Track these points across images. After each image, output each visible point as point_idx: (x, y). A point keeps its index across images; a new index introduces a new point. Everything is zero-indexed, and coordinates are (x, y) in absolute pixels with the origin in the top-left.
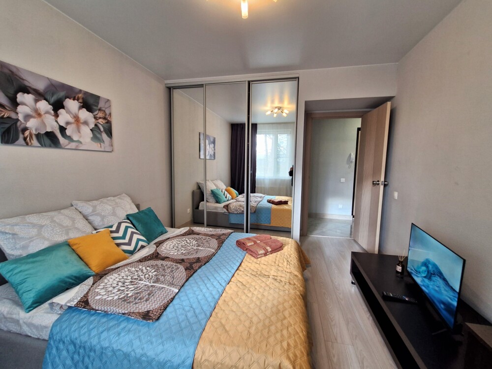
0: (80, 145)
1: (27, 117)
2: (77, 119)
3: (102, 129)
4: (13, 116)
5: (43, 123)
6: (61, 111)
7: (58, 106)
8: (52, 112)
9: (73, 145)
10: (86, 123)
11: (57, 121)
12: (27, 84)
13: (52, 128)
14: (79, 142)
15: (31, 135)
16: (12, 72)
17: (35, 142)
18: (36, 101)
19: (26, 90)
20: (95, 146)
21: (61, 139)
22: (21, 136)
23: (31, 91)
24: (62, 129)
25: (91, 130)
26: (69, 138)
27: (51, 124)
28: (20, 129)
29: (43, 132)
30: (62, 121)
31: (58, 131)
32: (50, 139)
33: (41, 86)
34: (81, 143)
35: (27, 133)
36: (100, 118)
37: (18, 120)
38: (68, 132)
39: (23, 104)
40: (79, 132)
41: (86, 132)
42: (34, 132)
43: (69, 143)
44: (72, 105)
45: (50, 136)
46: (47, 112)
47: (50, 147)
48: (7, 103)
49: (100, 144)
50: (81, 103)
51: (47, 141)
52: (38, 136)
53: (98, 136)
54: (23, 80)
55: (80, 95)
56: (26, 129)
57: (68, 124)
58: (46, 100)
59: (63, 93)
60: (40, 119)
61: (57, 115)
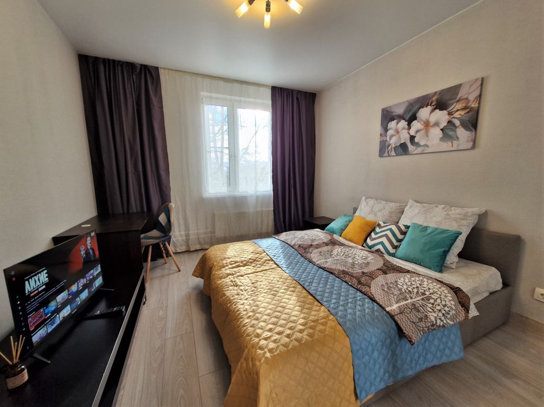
0: (426, 148)
1: (392, 136)
3: (457, 123)
4: (385, 139)
5: (400, 139)
6: (415, 122)
8: (407, 126)
9: (419, 150)
11: (409, 133)
12: (394, 114)
13: (405, 139)
14: (426, 146)
15: (391, 148)
16: (387, 111)
17: (393, 153)
18: (398, 123)
19: (392, 119)
20: (446, 146)
21: (411, 147)
22: (387, 150)
23: (396, 117)
25: (441, 130)
26: (417, 145)
27: (404, 137)
28: (387, 146)
29: (398, 145)
30: (412, 132)
31: (409, 141)
32: (403, 149)
33: (401, 111)
36: (458, 110)
37: (387, 140)
38: (416, 140)
39: (390, 129)
40: (427, 136)
41: (436, 133)
42: (393, 146)
43: (416, 149)
44: (424, 113)
45: (403, 146)
46: (404, 128)
47: (402, 155)
48: (383, 132)
49: (452, 142)
50: (434, 106)
51: (400, 150)
52: (395, 148)
53: (451, 133)
54: (392, 112)
55: (434, 98)
56: (390, 145)
57: (417, 132)
58: (404, 119)
59: (417, 107)
60: (398, 136)
61: (409, 128)
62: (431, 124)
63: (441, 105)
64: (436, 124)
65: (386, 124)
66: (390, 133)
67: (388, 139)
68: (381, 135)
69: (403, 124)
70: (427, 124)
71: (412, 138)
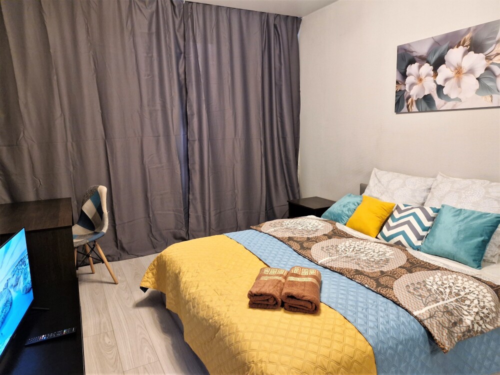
0: (459, 103)
1: (412, 85)
4: (403, 89)
5: (423, 88)
6: (442, 67)
7: (439, 62)
8: (432, 73)
9: (449, 105)
11: (435, 82)
12: (415, 54)
13: (430, 90)
14: (457, 99)
15: (412, 102)
16: (405, 50)
17: (414, 108)
18: (420, 67)
19: (412, 61)
20: (484, 100)
21: (438, 101)
22: (406, 104)
23: (417, 59)
25: (477, 79)
26: (447, 98)
27: (429, 87)
28: (405, 98)
29: (421, 97)
30: (440, 80)
31: (435, 92)
32: (427, 103)
33: (422, 50)
34: (460, 100)
35: (410, 101)
37: (405, 90)
38: (445, 91)
39: (410, 75)
40: (459, 87)
41: (470, 83)
42: (415, 99)
43: (445, 104)
44: (455, 55)
45: (428, 99)
46: (428, 75)
47: (426, 111)
48: (400, 79)
49: (491, 97)
50: (467, 46)
51: (424, 105)
52: (417, 101)
53: (490, 84)
54: (412, 52)
55: (468, 36)
56: (409, 97)
57: (446, 80)
58: (428, 62)
59: (445, 46)
60: (420, 84)
61: (436, 75)
62: (465, 71)
63: (476, 46)
64: (471, 71)
65: (404, 68)
66: (409, 80)
67: (407, 89)
68: (397, 82)
69: (427, 68)
70: (459, 71)
71: (440, 88)
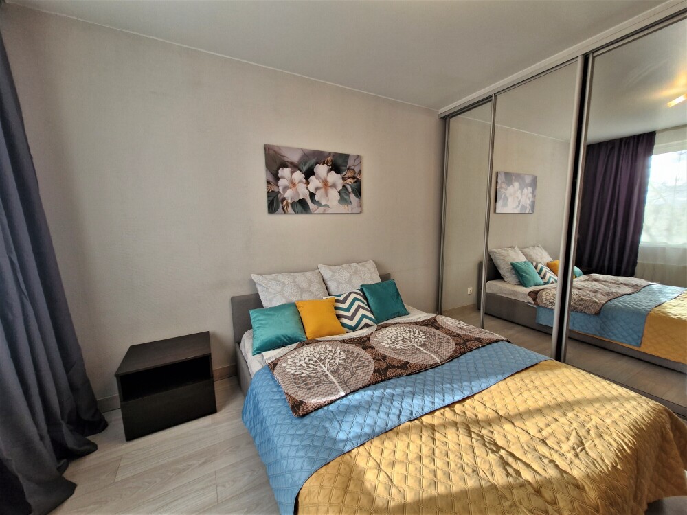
0: (328, 209)
1: (286, 188)
2: (325, 183)
3: (350, 190)
4: (276, 190)
5: (297, 193)
6: (312, 178)
7: (309, 173)
8: (304, 180)
9: (321, 209)
10: (334, 186)
11: (307, 189)
12: (286, 159)
13: (304, 196)
14: (326, 206)
15: (287, 203)
16: (275, 152)
17: (290, 210)
18: (292, 173)
19: (284, 165)
20: (343, 208)
22: (281, 206)
23: (289, 165)
24: (312, 195)
25: (339, 192)
26: (318, 203)
27: (303, 192)
28: (280, 200)
29: (296, 200)
30: (312, 188)
31: (309, 198)
32: (302, 206)
33: (295, 158)
34: (328, 207)
35: (285, 203)
36: (349, 178)
37: (279, 192)
38: (317, 198)
39: (283, 178)
40: (327, 196)
41: (334, 194)
42: (290, 201)
44: (321, 170)
45: (302, 203)
46: (300, 182)
47: (302, 213)
48: (271, 179)
49: (348, 206)
50: (329, 166)
51: (299, 207)
52: (293, 204)
53: (346, 197)
55: (329, 158)
56: (284, 199)
57: (317, 189)
58: (300, 170)
59: (313, 161)
60: (294, 189)
61: (308, 183)
62: (330, 184)
63: (336, 168)
65: (275, 169)
66: (282, 182)
67: (281, 190)
68: (268, 182)
69: (298, 176)
